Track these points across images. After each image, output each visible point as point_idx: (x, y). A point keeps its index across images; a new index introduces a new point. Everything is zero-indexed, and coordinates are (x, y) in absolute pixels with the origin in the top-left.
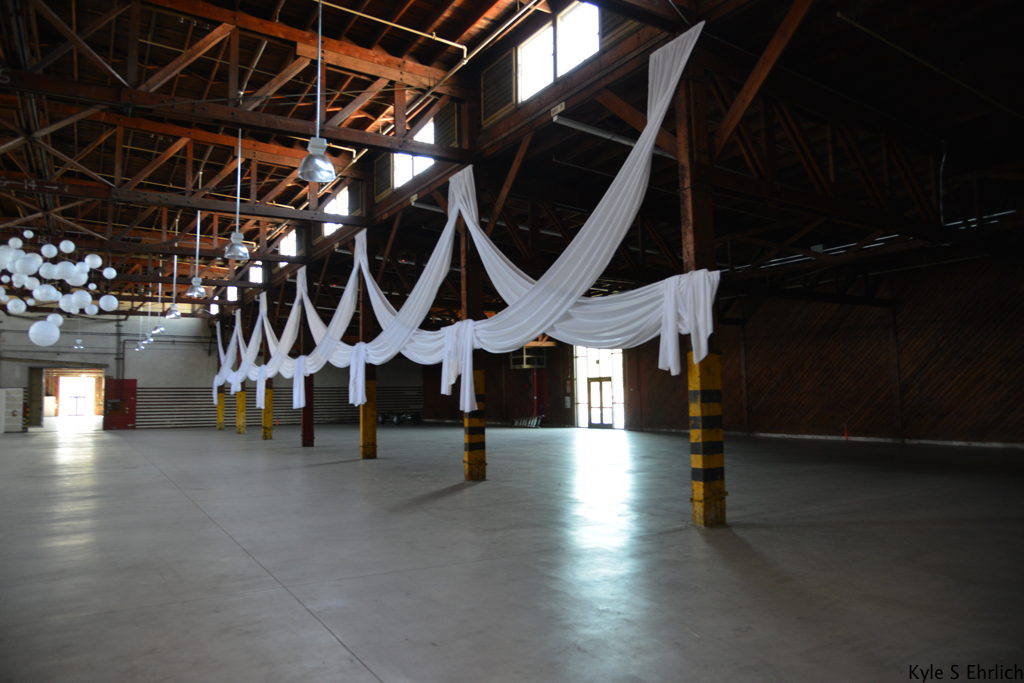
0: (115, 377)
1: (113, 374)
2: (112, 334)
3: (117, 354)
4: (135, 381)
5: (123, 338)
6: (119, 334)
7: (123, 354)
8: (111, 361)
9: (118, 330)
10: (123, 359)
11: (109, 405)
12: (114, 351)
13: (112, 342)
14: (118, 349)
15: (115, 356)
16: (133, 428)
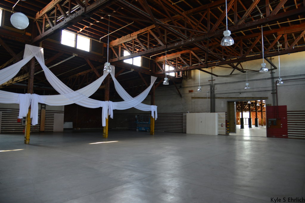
0: (272, 105)
1: (271, 103)
2: (268, 79)
3: (273, 90)
4: (285, 107)
5: (275, 80)
6: (273, 78)
7: (276, 90)
8: (269, 95)
9: (272, 75)
10: (276, 93)
11: (270, 122)
12: (271, 89)
13: (269, 83)
14: (273, 87)
15: (271, 92)
16: (286, 137)
